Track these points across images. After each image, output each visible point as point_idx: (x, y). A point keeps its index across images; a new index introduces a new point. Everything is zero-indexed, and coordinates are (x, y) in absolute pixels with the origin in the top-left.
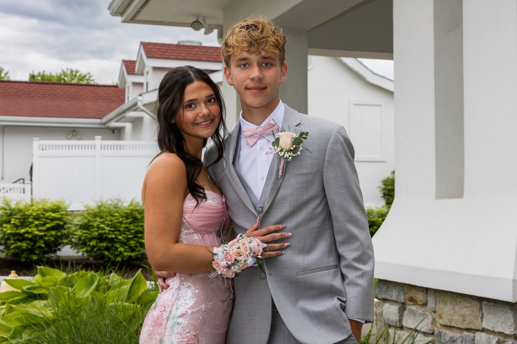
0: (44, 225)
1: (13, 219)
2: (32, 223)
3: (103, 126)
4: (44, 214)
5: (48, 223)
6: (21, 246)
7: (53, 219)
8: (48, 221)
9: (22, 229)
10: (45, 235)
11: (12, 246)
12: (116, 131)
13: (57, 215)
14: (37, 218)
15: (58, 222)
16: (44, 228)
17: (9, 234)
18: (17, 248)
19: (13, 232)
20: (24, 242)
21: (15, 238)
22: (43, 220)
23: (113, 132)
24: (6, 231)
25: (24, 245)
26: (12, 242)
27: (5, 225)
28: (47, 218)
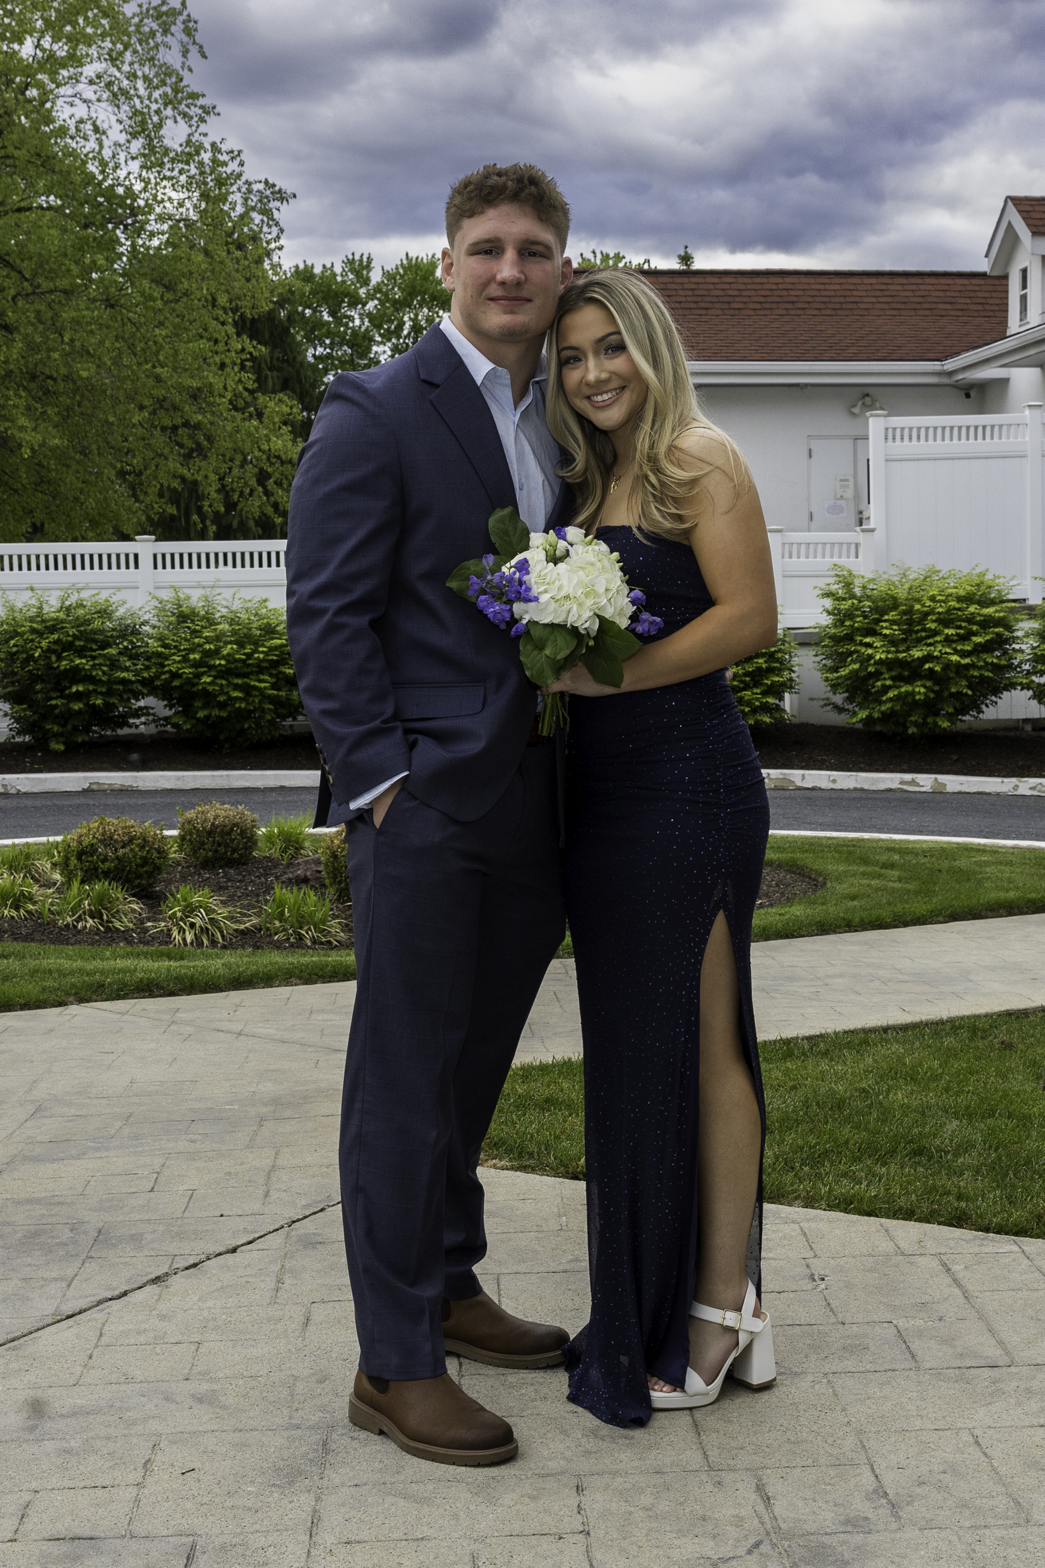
0: (965, 638)
1: (884, 625)
2: (935, 633)
3: (945, 380)
4: (959, 609)
5: (975, 634)
6: (913, 693)
7: (987, 623)
8: (975, 628)
9: (908, 649)
10: (973, 666)
11: (891, 694)
12: (972, 394)
13: (997, 611)
14: (945, 621)
15: (1000, 630)
16: (969, 648)
17: (881, 662)
18: (897, 698)
19: (890, 656)
20: (919, 683)
21: (894, 673)
22: (963, 624)
23: (968, 396)
24: (871, 657)
25: (919, 690)
26: (888, 683)
27: (867, 640)
28: (970, 620)
